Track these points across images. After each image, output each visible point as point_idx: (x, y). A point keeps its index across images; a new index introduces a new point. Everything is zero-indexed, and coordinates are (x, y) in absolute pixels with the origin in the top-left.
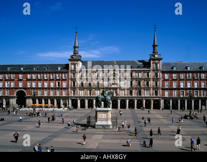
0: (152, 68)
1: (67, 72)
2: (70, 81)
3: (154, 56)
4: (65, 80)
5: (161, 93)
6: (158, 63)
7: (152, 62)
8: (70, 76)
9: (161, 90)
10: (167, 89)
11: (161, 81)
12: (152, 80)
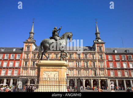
0: (96, 50)
1: (21, 53)
2: (23, 61)
3: (98, 41)
4: (18, 60)
5: (107, 73)
6: (102, 46)
7: (96, 45)
8: (23, 57)
9: (106, 70)
10: (112, 69)
11: (106, 62)
12: (98, 61)
